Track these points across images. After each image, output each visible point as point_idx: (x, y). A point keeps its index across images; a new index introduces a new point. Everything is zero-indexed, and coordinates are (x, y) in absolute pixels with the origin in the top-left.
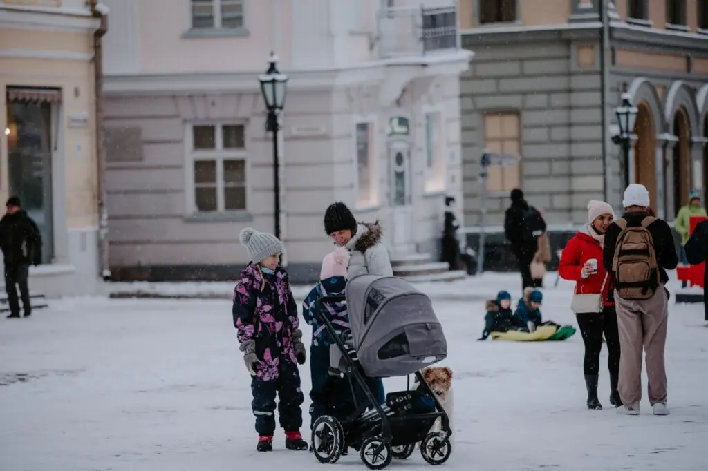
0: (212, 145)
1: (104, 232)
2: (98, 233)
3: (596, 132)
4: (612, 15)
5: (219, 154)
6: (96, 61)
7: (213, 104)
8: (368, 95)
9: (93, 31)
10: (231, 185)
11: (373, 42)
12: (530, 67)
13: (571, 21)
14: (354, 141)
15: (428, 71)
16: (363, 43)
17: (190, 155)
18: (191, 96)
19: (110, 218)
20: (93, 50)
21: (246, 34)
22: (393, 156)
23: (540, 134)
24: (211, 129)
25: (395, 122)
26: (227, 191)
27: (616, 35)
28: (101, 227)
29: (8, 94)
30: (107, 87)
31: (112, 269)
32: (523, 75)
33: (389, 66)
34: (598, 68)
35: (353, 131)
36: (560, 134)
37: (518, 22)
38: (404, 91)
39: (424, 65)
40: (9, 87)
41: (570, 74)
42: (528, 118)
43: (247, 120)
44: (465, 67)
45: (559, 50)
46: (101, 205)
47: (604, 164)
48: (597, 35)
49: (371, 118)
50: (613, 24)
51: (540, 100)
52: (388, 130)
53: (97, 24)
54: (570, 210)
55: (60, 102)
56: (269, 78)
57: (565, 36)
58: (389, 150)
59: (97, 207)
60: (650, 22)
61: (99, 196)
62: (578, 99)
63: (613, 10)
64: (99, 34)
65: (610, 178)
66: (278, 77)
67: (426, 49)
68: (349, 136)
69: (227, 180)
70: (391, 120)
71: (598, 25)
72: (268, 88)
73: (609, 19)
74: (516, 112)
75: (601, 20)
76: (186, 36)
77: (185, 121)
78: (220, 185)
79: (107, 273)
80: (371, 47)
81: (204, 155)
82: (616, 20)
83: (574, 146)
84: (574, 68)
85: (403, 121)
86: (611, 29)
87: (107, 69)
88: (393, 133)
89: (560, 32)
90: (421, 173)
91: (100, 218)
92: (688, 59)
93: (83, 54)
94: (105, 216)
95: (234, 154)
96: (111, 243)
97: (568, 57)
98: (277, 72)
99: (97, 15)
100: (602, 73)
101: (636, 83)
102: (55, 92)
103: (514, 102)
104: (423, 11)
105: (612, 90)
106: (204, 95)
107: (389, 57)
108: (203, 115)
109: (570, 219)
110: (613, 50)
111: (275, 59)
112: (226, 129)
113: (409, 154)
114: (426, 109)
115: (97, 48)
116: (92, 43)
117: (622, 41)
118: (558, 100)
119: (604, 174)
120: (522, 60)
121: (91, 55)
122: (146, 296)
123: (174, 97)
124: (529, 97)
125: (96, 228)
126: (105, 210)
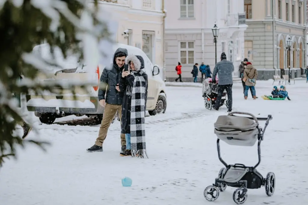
0: (185, 47)
1: (165, 69)
2: (163, 69)
3: (272, 46)
4: (275, 18)
5: (187, 49)
6: (163, 24)
7: (186, 36)
8: (224, 35)
9: (163, 17)
10: (190, 57)
11: (226, 22)
12: (255, 30)
13: (265, 19)
14: (221, 46)
15: (239, 29)
16: (224, 22)
17: (180, 49)
18: (180, 35)
19: (166, 65)
20: (162, 21)
21: (195, 19)
22: (230, 51)
23: (258, 46)
24: (185, 43)
25: (230, 42)
26: (189, 59)
27: (277, 23)
28: (164, 67)
29: (143, 32)
30: (166, 32)
31: (167, 78)
32: (253, 32)
33: (230, 28)
34: (272, 31)
35: (221, 44)
36: (262, 46)
37: (252, 19)
38: (233, 34)
39: (239, 28)
40: (143, 31)
41: (265, 32)
42: (254, 42)
43: (195, 41)
44: (245, 29)
45: (262, 26)
46: (164, 62)
47: (273, 54)
48: (272, 22)
49: (225, 41)
50: (275, 20)
51: (258, 38)
52: (229, 44)
53: (164, 15)
54: (265, 65)
55: (154, 35)
56: (215, 28)
57: (264, 23)
58: (229, 49)
59: (163, 62)
60: (282, 20)
61: (164, 59)
62: (267, 38)
63: (276, 17)
64: (164, 17)
65: (275, 57)
66: (217, 28)
67: (239, 24)
68: (220, 45)
69: (189, 56)
70: (229, 42)
71: (272, 20)
72: (214, 31)
73: (275, 19)
74: (252, 41)
75: (273, 19)
76: (179, 19)
77: (179, 41)
78: (187, 57)
79: (165, 80)
80: (225, 23)
81: (183, 49)
82: (276, 19)
83: (266, 50)
84: (266, 30)
85: (232, 42)
86: (275, 21)
87: (166, 27)
88: (230, 45)
89: (263, 22)
90: (236, 55)
91: (164, 65)
92: (290, 29)
93: (160, 22)
94: (165, 65)
95: (191, 49)
96: (166, 72)
97: (265, 28)
98: (217, 27)
99: (164, 12)
100: (273, 32)
101: (280, 35)
102: (153, 32)
103: (251, 38)
104: (238, 14)
105: (275, 36)
106: (184, 34)
107: (230, 26)
108: (183, 39)
109: (265, 67)
110: (275, 26)
111: (216, 23)
112: (189, 43)
113: (233, 51)
114: (237, 39)
115: (164, 21)
116: (162, 19)
117: (277, 24)
118: (262, 38)
119: (273, 56)
120: (253, 28)
121: (162, 23)
122: (170, 85)
123: (176, 35)
124: (255, 37)
125: (163, 68)
126: (165, 63)
